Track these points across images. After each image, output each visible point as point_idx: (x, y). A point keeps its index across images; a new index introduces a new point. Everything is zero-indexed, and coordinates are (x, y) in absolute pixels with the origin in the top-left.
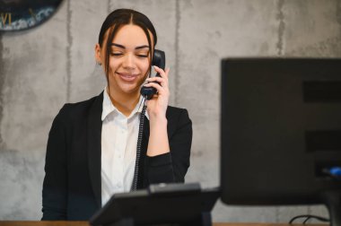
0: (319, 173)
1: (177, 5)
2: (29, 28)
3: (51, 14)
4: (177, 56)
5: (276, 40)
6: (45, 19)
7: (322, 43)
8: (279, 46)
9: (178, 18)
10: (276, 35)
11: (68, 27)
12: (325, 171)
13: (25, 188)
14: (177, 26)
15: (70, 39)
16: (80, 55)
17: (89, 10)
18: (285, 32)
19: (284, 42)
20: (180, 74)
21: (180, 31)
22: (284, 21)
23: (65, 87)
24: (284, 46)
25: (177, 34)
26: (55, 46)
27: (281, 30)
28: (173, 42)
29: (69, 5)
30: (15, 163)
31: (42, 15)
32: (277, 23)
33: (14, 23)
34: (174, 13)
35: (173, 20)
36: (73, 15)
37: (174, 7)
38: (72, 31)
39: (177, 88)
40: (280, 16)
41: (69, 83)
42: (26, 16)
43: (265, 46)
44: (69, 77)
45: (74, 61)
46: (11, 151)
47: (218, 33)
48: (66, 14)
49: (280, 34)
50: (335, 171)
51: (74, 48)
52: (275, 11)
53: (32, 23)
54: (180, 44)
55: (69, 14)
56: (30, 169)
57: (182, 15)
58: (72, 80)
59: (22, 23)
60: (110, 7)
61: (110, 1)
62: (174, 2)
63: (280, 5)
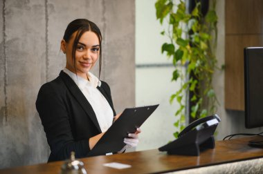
1: (46, 11)
4: (47, 46)
9: (47, 19)
14: (47, 26)
18: (106, 29)
20: (49, 58)
21: (48, 28)
25: (47, 31)
28: (44, 36)
32: (102, 24)
34: (44, 16)
35: (44, 21)
37: (44, 12)
39: (47, 68)
52: (101, 16)
54: (49, 38)
57: (49, 18)
60: (4, 11)
61: (4, 7)
62: (44, 8)
63: (104, 12)
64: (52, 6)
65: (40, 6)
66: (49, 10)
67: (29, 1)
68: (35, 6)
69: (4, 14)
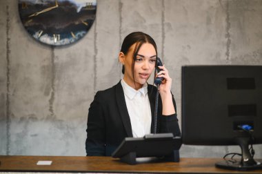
0: (236, 128)
1: (163, 29)
2: (71, 44)
3: (84, 35)
5: (225, 50)
6: (80, 38)
7: (254, 52)
8: (227, 54)
9: (163, 37)
10: (225, 47)
11: (95, 43)
12: (239, 126)
13: (67, 144)
14: (163, 42)
15: (96, 51)
16: (102, 60)
17: (108, 32)
18: (231, 45)
19: (230, 51)
21: (165, 45)
22: (230, 38)
23: (93, 80)
24: (230, 55)
25: (163, 47)
26: (87, 55)
27: (228, 44)
29: (95, 29)
30: (61, 128)
31: (79, 35)
32: (226, 40)
33: (62, 41)
34: (161, 34)
36: (98, 35)
37: (161, 30)
38: (97, 45)
40: (228, 35)
41: (95, 78)
42: (69, 36)
43: (218, 55)
44: (95, 74)
45: (98, 64)
46: (59, 121)
47: (188, 46)
48: (93, 35)
49: (228, 46)
50: (244, 127)
51: (98, 56)
52: (224, 33)
53: (73, 41)
54: (165, 53)
55: (96, 35)
56: (71, 132)
57: (166, 35)
58: (97, 76)
59: (66, 41)
60: (120, 30)
61: (121, 26)
62: (161, 27)
63: (228, 28)
64: (169, 25)
65: (157, 25)
66: (166, 28)
67: (145, 21)
68: (152, 25)
69: (120, 33)
